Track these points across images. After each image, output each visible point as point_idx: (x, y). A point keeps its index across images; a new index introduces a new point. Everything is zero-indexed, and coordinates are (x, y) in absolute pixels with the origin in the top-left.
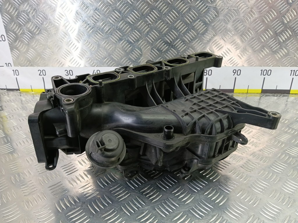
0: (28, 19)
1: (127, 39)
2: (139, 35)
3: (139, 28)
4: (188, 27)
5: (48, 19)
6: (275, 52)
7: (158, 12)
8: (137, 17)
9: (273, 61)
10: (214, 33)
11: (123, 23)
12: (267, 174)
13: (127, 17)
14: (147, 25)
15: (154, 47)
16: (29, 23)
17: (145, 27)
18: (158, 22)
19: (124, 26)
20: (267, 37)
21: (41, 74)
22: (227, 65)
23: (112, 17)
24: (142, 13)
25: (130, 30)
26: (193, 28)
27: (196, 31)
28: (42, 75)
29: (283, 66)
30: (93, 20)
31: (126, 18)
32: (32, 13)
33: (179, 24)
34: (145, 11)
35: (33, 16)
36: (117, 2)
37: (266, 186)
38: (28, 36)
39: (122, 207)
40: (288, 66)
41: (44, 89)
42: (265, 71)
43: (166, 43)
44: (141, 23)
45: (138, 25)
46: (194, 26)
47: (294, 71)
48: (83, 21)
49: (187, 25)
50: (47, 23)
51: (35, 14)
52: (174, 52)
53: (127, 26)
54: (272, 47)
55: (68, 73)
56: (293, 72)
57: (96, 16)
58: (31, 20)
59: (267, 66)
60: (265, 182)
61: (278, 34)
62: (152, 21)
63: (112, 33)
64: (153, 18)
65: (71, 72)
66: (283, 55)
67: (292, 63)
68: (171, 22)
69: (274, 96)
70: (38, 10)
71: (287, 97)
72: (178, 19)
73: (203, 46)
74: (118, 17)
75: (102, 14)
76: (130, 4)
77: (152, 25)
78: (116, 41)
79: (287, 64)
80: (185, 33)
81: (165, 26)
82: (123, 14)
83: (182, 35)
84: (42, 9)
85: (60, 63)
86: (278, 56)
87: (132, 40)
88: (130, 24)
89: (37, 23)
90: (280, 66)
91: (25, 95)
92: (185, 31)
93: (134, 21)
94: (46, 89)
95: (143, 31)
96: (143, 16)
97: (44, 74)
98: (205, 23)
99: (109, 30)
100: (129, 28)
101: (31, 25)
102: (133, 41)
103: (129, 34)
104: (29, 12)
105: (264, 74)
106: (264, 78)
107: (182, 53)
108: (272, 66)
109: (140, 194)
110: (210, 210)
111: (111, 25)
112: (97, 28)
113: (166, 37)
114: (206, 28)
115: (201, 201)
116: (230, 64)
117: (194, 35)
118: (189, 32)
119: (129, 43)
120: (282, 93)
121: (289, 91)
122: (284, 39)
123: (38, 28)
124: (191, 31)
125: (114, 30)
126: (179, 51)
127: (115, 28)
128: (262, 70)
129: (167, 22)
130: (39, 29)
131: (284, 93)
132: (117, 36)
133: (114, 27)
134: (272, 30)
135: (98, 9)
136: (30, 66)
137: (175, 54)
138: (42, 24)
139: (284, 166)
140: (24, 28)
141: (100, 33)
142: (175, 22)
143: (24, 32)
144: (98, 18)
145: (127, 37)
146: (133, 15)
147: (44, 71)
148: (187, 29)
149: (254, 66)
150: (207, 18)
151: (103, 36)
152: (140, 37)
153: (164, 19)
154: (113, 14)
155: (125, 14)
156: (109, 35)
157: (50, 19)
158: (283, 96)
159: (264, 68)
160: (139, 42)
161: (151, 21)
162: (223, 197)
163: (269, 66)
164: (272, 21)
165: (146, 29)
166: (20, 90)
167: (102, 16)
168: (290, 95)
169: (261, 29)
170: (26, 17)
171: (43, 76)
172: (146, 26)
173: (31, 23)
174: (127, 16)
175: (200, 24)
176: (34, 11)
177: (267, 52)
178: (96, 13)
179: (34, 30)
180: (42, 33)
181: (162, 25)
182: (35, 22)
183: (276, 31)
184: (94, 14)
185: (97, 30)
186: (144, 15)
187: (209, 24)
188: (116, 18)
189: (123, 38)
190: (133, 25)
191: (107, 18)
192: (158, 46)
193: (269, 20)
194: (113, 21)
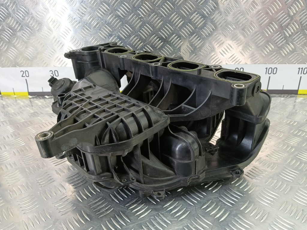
0: (7, 13)
1: (117, 35)
2: (131, 30)
3: (131, 22)
4: (185, 21)
5: (30, 13)
6: (281, 48)
7: (151, 4)
8: (128, 10)
9: (278, 58)
10: (213, 27)
11: (112, 16)
12: (276, 183)
14: (139, 18)
15: (147, 44)
16: (9, 18)
17: (136, 21)
18: (151, 15)
19: (113, 20)
20: (272, 31)
21: (24, 75)
22: (228, 63)
23: (100, 10)
24: (133, 5)
25: (121, 25)
26: (190, 21)
27: (194, 25)
28: (24, 77)
29: (290, 64)
30: (79, 14)
32: (12, 7)
33: (174, 17)
34: (137, 3)
35: (13, 10)
37: (275, 197)
38: (8, 33)
39: (102, 225)
40: (295, 63)
41: (27, 91)
42: (271, 69)
43: (161, 38)
45: (129, 18)
46: (191, 19)
47: (302, 68)
49: (183, 18)
50: (29, 18)
51: (15, 8)
52: (169, 49)
53: (117, 20)
54: (277, 43)
55: (54, 73)
56: (301, 70)
57: (82, 9)
58: (11, 15)
59: (272, 63)
60: (273, 192)
61: (284, 27)
62: (145, 14)
63: (101, 28)
64: (146, 11)
65: (56, 72)
66: (290, 51)
67: (300, 60)
68: (165, 15)
69: (281, 97)
70: (18, 3)
71: (295, 98)
72: (173, 11)
73: (201, 42)
74: (107, 10)
75: (88, 7)
77: (144, 19)
78: (105, 37)
79: (294, 61)
80: (181, 28)
81: (159, 19)
82: (112, 6)
83: (178, 29)
84: (22, 2)
85: (44, 62)
86: (284, 52)
87: (123, 35)
88: (120, 18)
89: (18, 18)
90: (286, 64)
91: (6, 99)
92: (182, 25)
93: (124, 14)
94: (29, 91)
95: (135, 26)
96: (134, 9)
97: (27, 75)
98: (204, 16)
99: (97, 25)
100: (119, 22)
101: (11, 21)
102: (125, 37)
103: (120, 28)
104: (9, 6)
105: (270, 72)
106: (270, 77)
107: (178, 50)
108: (278, 64)
109: (126, 209)
110: (208, 227)
111: (99, 19)
112: (84, 23)
113: (161, 32)
114: (205, 22)
115: (198, 217)
116: (231, 61)
117: (192, 29)
118: (185, 26)
119: (119, 38)
120: (289, 94)
121: (297, 91)
122: (290, 33)
123: (19, 23)
124: (188, 25)
125: (103, 25)
126: (175, 47)
127: (104, 23)
128: (267, 68)
129: (161, 15)
130: (21, 25)
131: (291, 94)
132: (106, 31)
133: (102, 21)
134: (277, 23)
135: (85, 2)
136: (12, 67)
137: (171, 50)
138: (23, 19)
139: (295, 173)
140: (4, 24)
141: (87, 29)
142: (170, 14)
143: (4, 29)
144: (85, 12)
145: (118, 32)
146: (123, 7)
147: (27, 72)
148: (184, 22)
149: (258, 64)
150: (205, 10)
151: (91, 31)
152: (132, 33)
153: (158, 12)
154: (101, 6)
155: (114, 6)
156: (98, 31)
157: (32, 14)
158: (291, 97)
159: (269, 66)
160: (130, 38)
161: (143, 14)
162: (224, 210)
163: (274, 64)
164: (277, 13)
165: (138, 24)
166: (2, 93)
167: (89, 9)
168: (298, 95)
169: (265, 22)
170: (5, 11)
171: (26, 78)
172: (138, 20)
173: (11, 18)
174: (116, 9)
175: (198, 17)
176: (14, 4)
177: (272, 48)
178: (82, 5)
179: (15, 26)
180: (23, 30)
181: (156, 18)
182: (15, 17)
183: (281, 25)
184: (80, 8)
185: (84, 25)
186: (135, 7)
187: (207, 17)
188: (105, 11)
189: (113, 33)
190: (124, 19)
192: (152, 42)
193: (273, 12)
194: (101, 15)
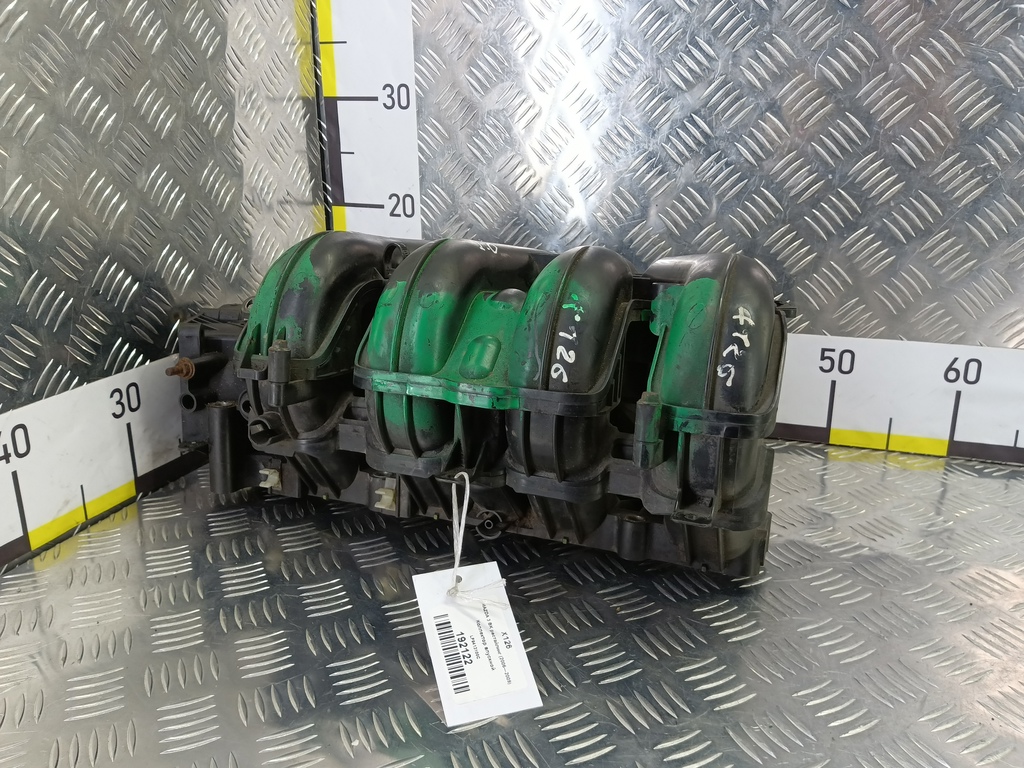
13: (894, 139)
31: (889, 143)
36: (864, 79)
44: (952, 165)
48: (709, 151)
76: (919, 87)
191: (809, 141)
